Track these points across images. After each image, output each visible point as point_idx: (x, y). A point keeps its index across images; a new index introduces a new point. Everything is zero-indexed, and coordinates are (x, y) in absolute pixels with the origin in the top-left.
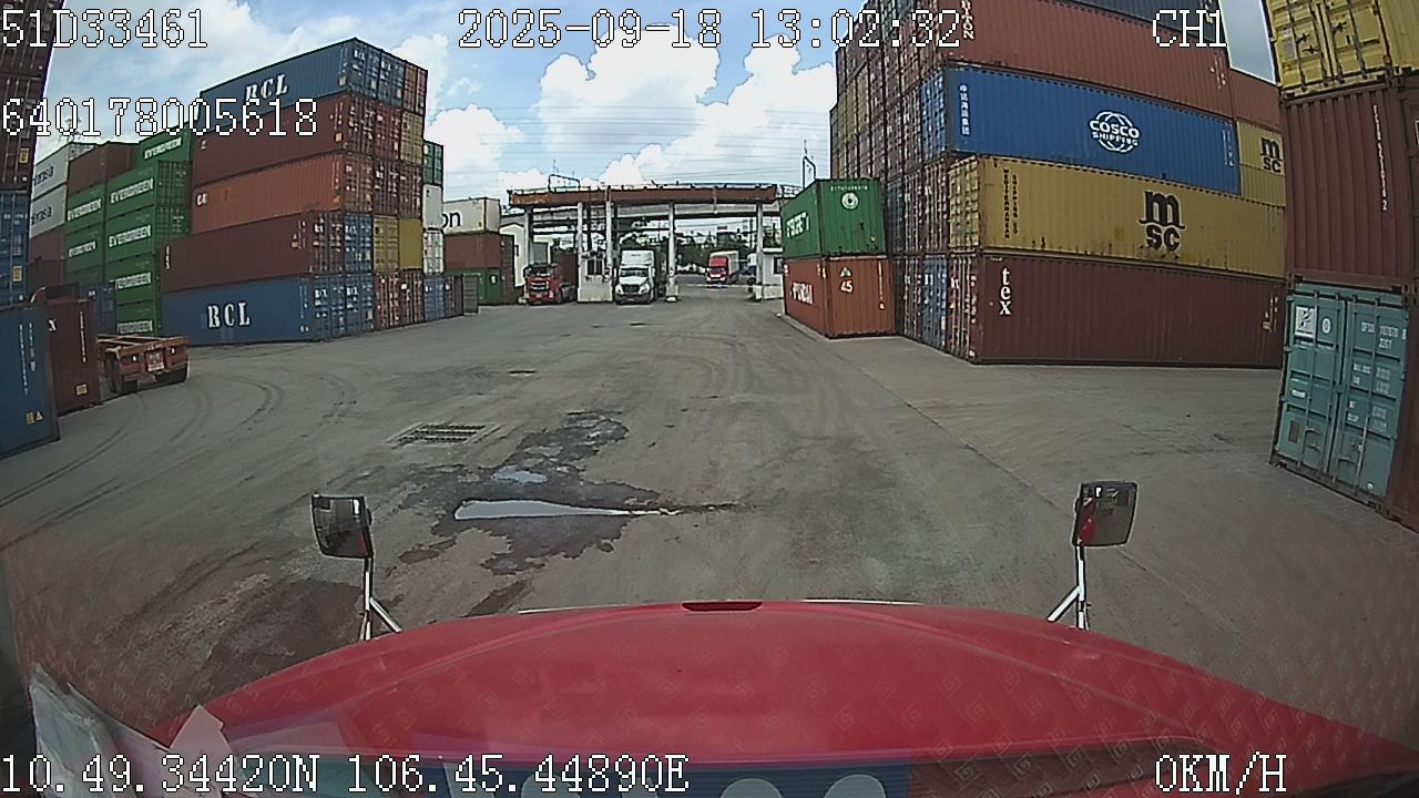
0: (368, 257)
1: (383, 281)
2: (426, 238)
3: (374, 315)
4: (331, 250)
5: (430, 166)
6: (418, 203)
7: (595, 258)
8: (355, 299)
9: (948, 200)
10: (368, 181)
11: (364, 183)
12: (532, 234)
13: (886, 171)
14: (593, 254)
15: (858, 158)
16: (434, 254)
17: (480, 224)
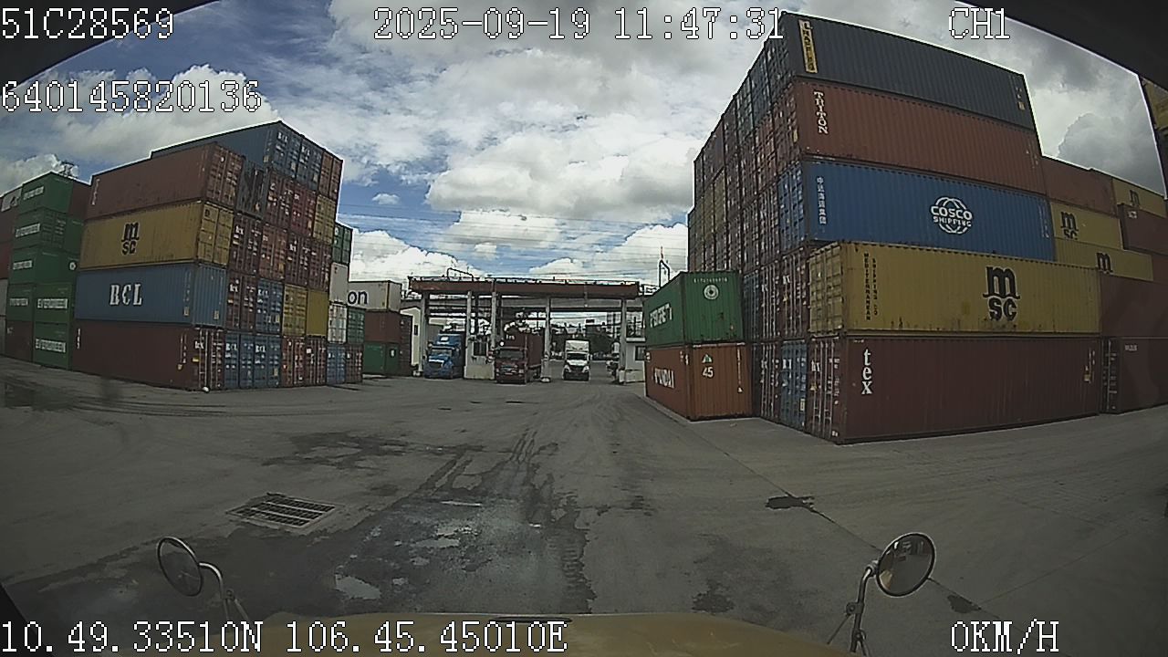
0: (278, 321)
1: (290, 344)
2: (332, 310)
3: (279, 374)
4: (244, 309)
5: (339, 246)
6: (326, 278)
7: (480, 341)
8: (263, 357)
9: (808, 287)
10: (282, 252)
11: (279, 253)
12: (427, 317)
13: (743, 264)
14: (479, 337)
15: (715, 255)
16: (338, 326)
17: (383, 304)
